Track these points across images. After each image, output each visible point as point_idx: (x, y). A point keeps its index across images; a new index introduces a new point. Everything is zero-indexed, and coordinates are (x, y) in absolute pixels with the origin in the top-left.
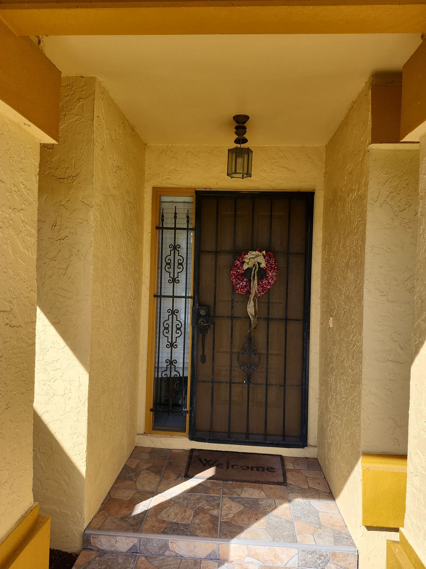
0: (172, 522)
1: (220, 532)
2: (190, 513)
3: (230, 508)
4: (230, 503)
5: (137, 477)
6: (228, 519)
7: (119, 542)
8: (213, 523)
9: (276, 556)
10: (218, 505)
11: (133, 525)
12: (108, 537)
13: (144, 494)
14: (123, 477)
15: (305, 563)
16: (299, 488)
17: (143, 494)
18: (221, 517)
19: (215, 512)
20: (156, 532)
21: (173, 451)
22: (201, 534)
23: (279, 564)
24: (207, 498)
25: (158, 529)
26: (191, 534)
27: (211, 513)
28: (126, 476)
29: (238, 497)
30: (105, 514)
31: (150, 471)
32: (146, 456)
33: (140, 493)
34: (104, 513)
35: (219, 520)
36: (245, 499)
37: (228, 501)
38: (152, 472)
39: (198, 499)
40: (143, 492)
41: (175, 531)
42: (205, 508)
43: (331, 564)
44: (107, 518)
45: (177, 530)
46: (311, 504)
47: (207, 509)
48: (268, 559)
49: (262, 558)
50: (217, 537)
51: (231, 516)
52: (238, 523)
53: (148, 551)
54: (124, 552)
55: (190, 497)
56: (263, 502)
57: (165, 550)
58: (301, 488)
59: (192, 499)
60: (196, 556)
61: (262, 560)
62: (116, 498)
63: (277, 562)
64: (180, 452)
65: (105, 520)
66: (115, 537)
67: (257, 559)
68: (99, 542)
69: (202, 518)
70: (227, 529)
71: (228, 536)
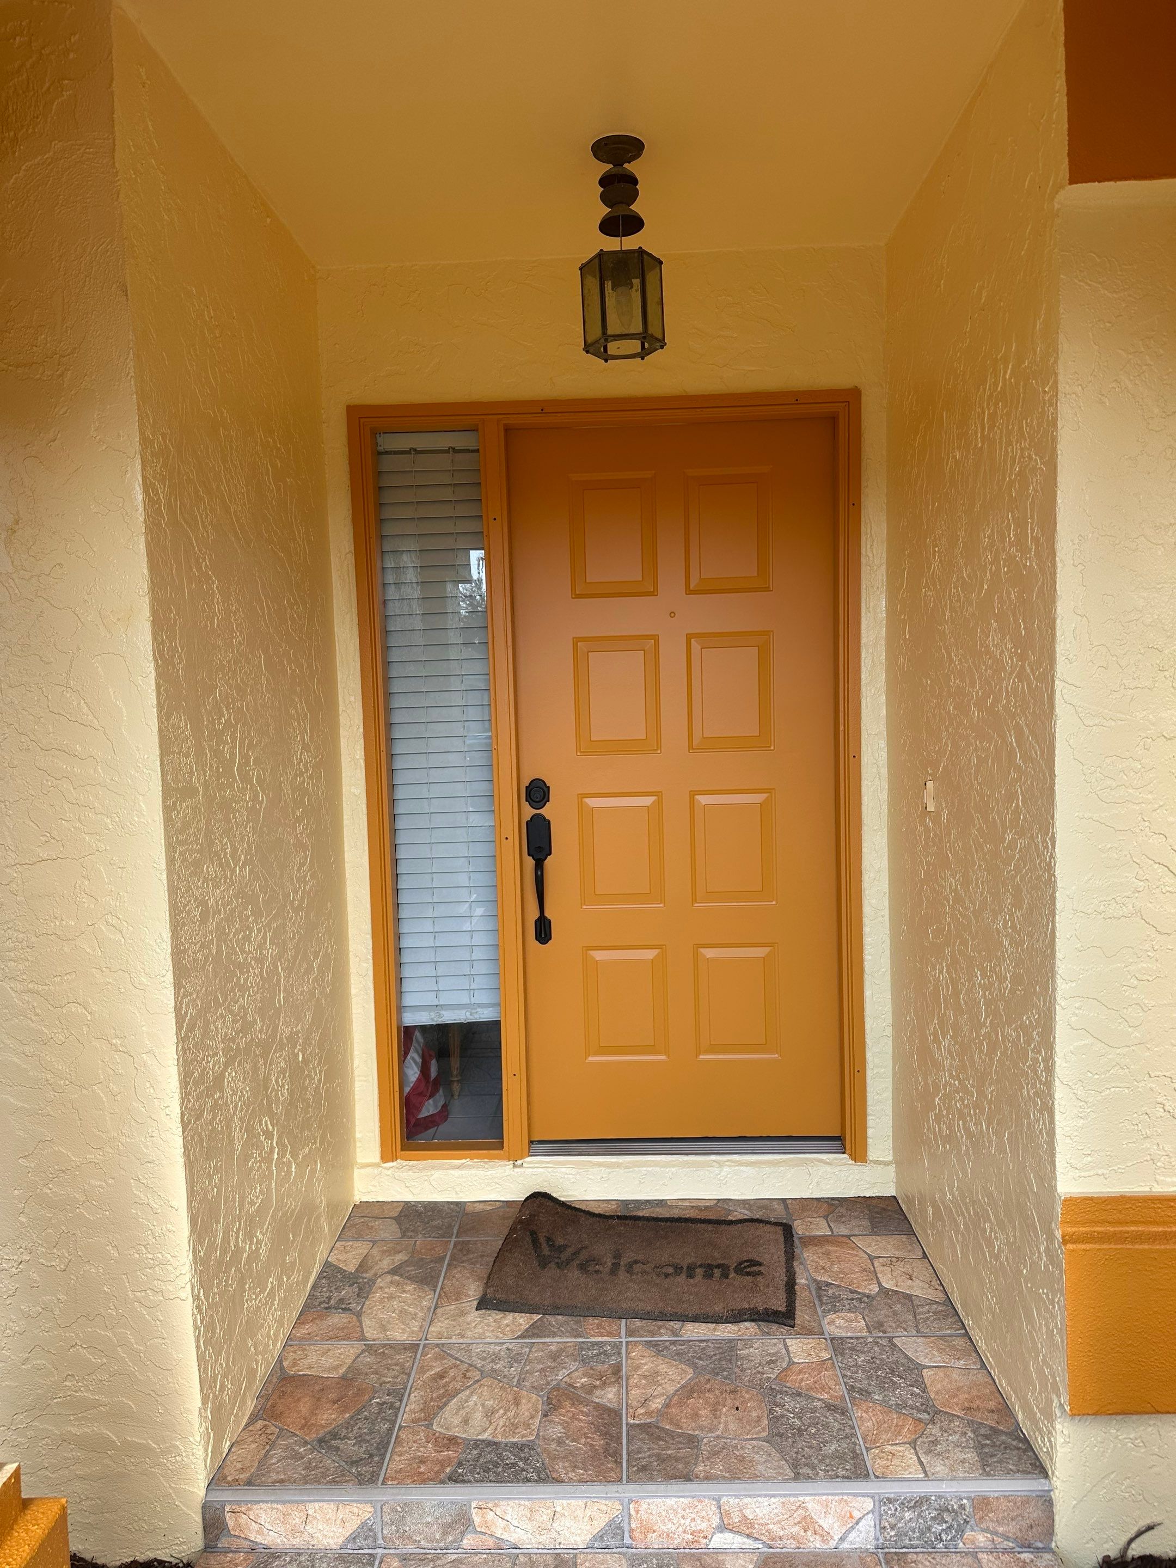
0: (479, 1440)
1: (628, 1460)
2: (531, 1403)
3: (653, 1377)
4: (653, 1362)
5: (364, 1300)
6: (649, 1414)
7: (315, 1518)
8: (606, 1434)
9: (807, 1523)
10: (617, 1370)
11: (357, 1461)
12: (279, 1506)
13: (386, 1352)
14: (320, 1303)
15: (896, 1535)
16: (851, 1296)
17: (383, 1352)
18: (627, 1409)
19: (608, 1396)
20: (431, 1480)
21: (469, 1209)
22: (571, 1475)
23: (816, 1544)
24: (582, 1349)
25: (436, 1469)
26: (539, 1476)
27: (597, 1401)
28: (329, 1298)
29: (676, 1338)
30: (268, 1431)
31: (401, 1275)
32: (389, 1231)
33: (376, 1351)
34: (265, 1426)
35: (624, 1422)
36: (697, 1343)
37: (644, 1356)
38: (409, 1278)
39: (554, 1356)
40: (384, 1346)
41: (487, 1471)
42: (578, 1385)
43: (975, 1531)
44: (274, 1442)
45: (496, 1465)
46: (895, 1346)
47: (583, 1386)
48: (782, 1533)
49: (764, 1532)
50: (620, 1480)
51: (657, 1404)
52: (681, 1428)
53: (410, 1538)
54: (334, 1547)
55: (530, 1351)
56: (751, 1350)
57: (463, 1533)
58: (859, 1293)
59: (536, 1358)
60: (560, 1543)
61: (763, 1538)
62: (301, 1373)
63: (812, 1540)
64: (489, 1208)
65: (268, 1451)
66: (301, 1507)
67: (748, 1536)
68: (253, 1523)
69: (570, 1418)
70: (649, 1449)
71: (655, 1473)
